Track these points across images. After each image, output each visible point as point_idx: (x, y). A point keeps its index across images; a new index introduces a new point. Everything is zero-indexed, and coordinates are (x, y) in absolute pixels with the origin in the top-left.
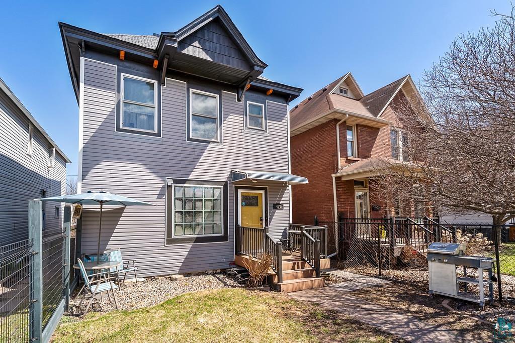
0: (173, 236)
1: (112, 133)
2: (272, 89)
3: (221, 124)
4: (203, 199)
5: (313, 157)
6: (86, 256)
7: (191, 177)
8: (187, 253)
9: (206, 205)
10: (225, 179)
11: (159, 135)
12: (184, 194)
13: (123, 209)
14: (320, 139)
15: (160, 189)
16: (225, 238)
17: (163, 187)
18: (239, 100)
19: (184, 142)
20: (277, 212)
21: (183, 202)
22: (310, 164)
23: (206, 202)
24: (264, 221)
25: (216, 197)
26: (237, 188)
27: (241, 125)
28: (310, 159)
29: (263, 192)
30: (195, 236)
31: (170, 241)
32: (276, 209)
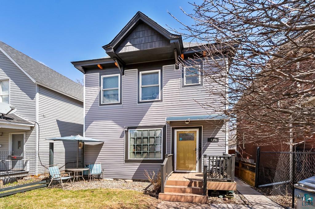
0: (129, 158)
1: (97, 107)
4: (149, 137)
6: (86, 166)
7: (140, 125)
8: (137, 168)
9: (150, 141)
10: (164, 124)
11: (121, 103)
12: (136, 135)
13: (103, 144)
15: (121, 133)
17: (123, 132)
19: (136, 105)
21: (135, 139)
23: (150, 139)
25: (157, 136)
26: (173, 129)
27: (178, 85)
29: (197, 130)
30: (142, 159)
31: (127, 161)
32: (211, 142)
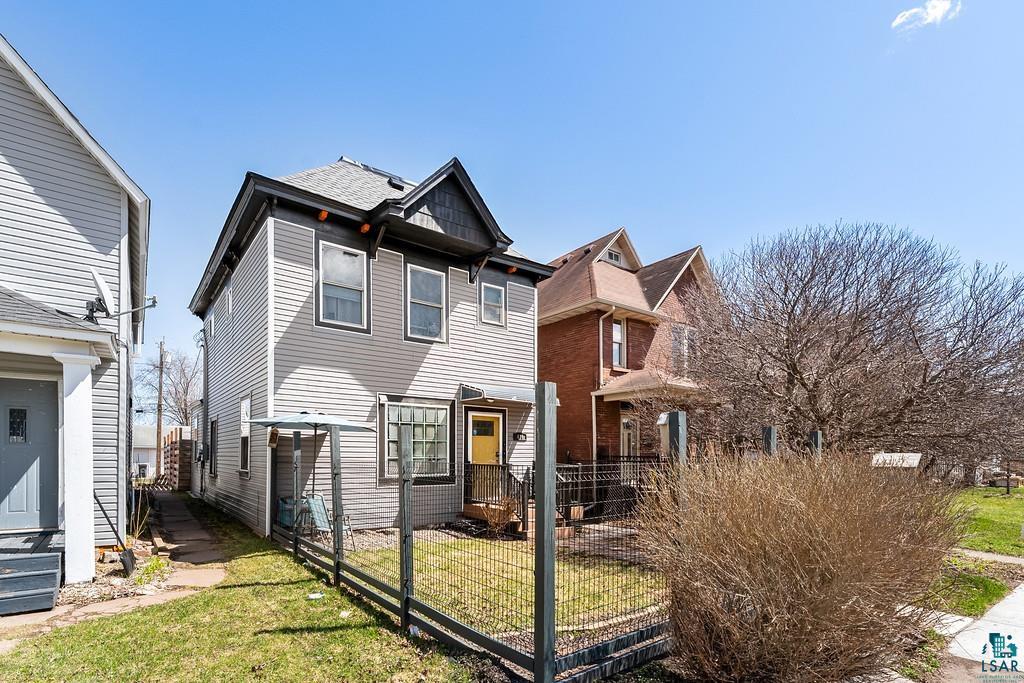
0: (387, 476)
1: (310, 328)
2: (516, 266)
3: (447, 316)
4: (425, 423)
5: (566, 363)
6: (282, 499)
7: (409, 393)
9: (427, 433)
10: (452, 397)
11: (368, 331)
12: (400, 417)
13: (325, 435)
14: (577, 337)
15: (369, 409)
16: (451, 480)
17: (375, 406)
18: (471, 281)
19: (400, 342)
20: (519, 445)
21: (398, 428)
22: (562, 374)
23: (428, 429)
24: (501, 457)
25: (440, 422)
26: (467, 409)
27: (472, 317)
28: (562, 366)
29: (500, 416)
30: (414, 475)
31: (383, 481)
32: (517, 440)
